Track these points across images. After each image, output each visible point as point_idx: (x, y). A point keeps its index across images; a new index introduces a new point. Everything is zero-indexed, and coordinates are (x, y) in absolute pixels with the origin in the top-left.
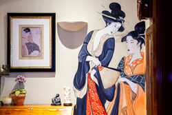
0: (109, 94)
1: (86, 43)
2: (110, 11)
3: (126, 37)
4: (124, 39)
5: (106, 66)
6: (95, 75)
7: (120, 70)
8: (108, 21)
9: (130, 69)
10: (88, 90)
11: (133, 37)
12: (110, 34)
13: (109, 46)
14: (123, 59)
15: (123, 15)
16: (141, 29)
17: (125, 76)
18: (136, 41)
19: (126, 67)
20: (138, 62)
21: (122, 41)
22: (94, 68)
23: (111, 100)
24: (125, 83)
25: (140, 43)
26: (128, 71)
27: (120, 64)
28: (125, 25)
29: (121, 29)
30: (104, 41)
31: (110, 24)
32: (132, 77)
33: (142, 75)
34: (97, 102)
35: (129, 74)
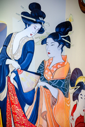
0: (29, 98)
1: (6, 46)
2: (30, 12)
3: (46, 39)
4: (44, 42)
5: (26, 69)
6: (14, 79)
7: (40, 73)
8: (27, 23)
9: (50, 73)
10: (8, 93)
11: (54, 39)
12: (30, 36)
13: (28, 49)
14: (43, 62)
15: (43, 16)
16: (62, 30)
17: (45, 80)
18: (57, 44)
19: (46, 71)
20: (59, 66)
21: (42, 44)
22: (14, 71)
23: (30, 104)
24: (45, 87)
25: (61, 46)
26: (48, 75)
27: (39, 68)
28: (45, 26)
29: (41, 31)
30: (23, 44)
31: (29, 25)
32: (53, 81)
33: (63, 80)
34: (16, 105)
35: (49, 78)
